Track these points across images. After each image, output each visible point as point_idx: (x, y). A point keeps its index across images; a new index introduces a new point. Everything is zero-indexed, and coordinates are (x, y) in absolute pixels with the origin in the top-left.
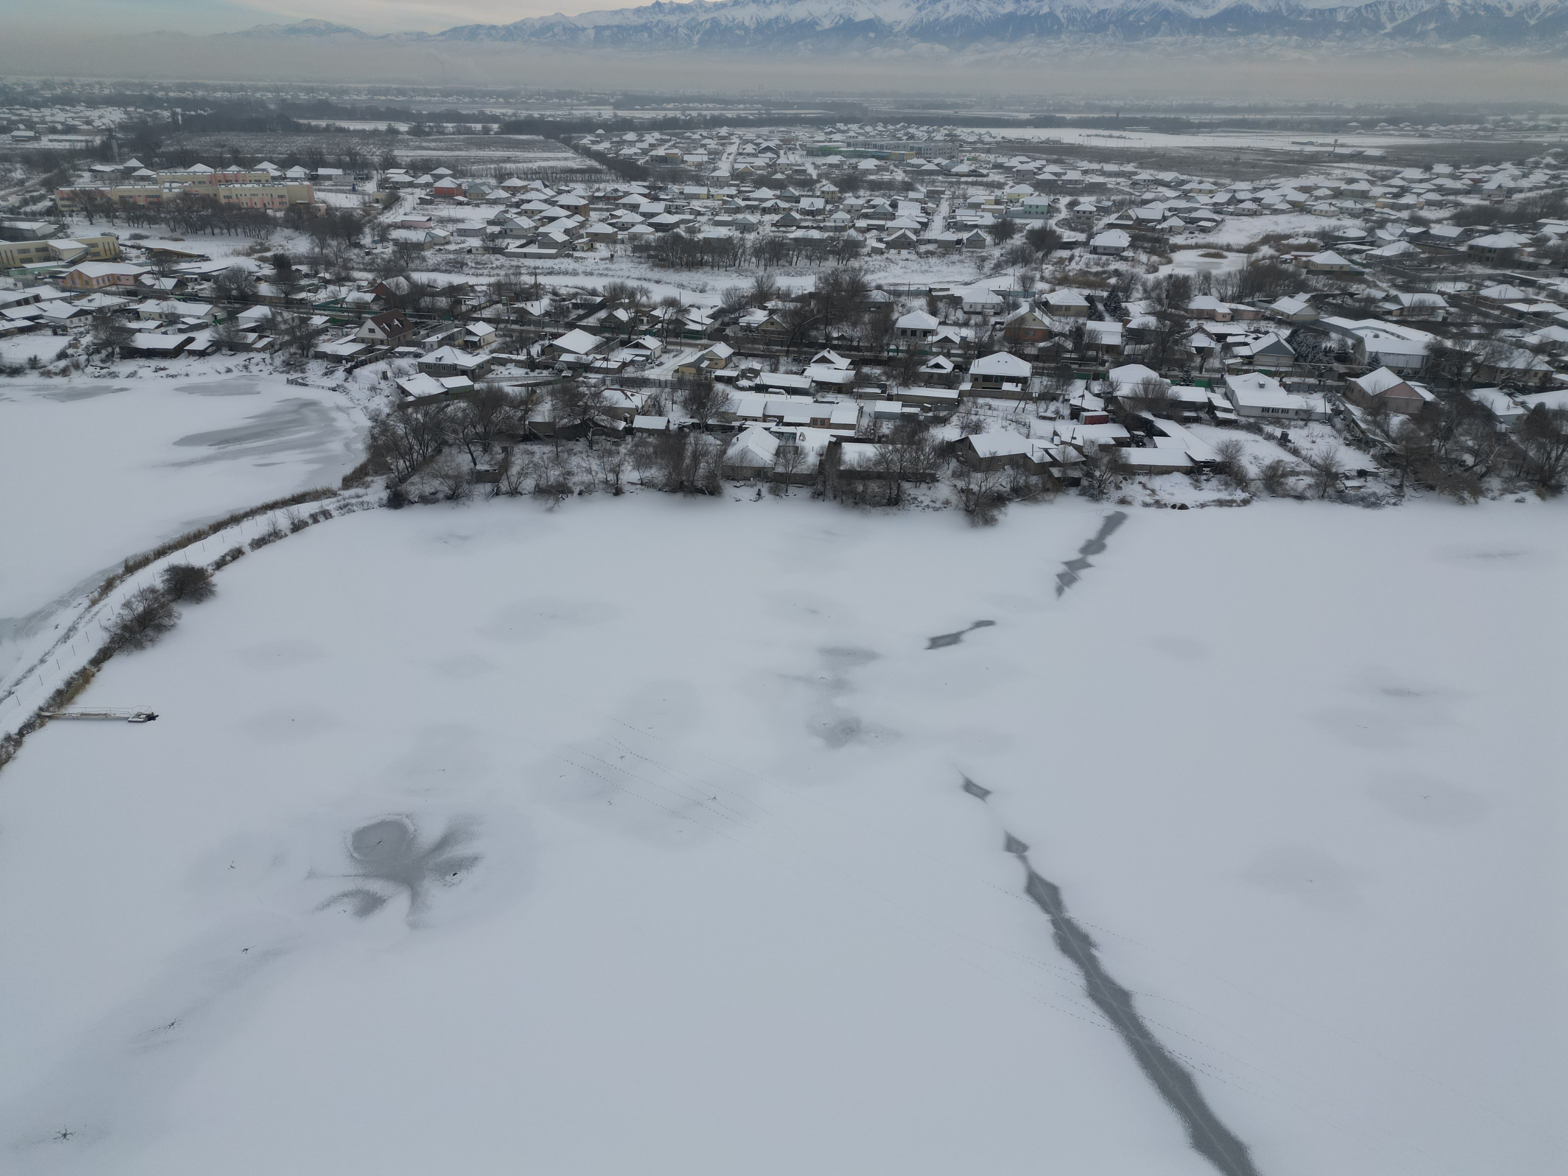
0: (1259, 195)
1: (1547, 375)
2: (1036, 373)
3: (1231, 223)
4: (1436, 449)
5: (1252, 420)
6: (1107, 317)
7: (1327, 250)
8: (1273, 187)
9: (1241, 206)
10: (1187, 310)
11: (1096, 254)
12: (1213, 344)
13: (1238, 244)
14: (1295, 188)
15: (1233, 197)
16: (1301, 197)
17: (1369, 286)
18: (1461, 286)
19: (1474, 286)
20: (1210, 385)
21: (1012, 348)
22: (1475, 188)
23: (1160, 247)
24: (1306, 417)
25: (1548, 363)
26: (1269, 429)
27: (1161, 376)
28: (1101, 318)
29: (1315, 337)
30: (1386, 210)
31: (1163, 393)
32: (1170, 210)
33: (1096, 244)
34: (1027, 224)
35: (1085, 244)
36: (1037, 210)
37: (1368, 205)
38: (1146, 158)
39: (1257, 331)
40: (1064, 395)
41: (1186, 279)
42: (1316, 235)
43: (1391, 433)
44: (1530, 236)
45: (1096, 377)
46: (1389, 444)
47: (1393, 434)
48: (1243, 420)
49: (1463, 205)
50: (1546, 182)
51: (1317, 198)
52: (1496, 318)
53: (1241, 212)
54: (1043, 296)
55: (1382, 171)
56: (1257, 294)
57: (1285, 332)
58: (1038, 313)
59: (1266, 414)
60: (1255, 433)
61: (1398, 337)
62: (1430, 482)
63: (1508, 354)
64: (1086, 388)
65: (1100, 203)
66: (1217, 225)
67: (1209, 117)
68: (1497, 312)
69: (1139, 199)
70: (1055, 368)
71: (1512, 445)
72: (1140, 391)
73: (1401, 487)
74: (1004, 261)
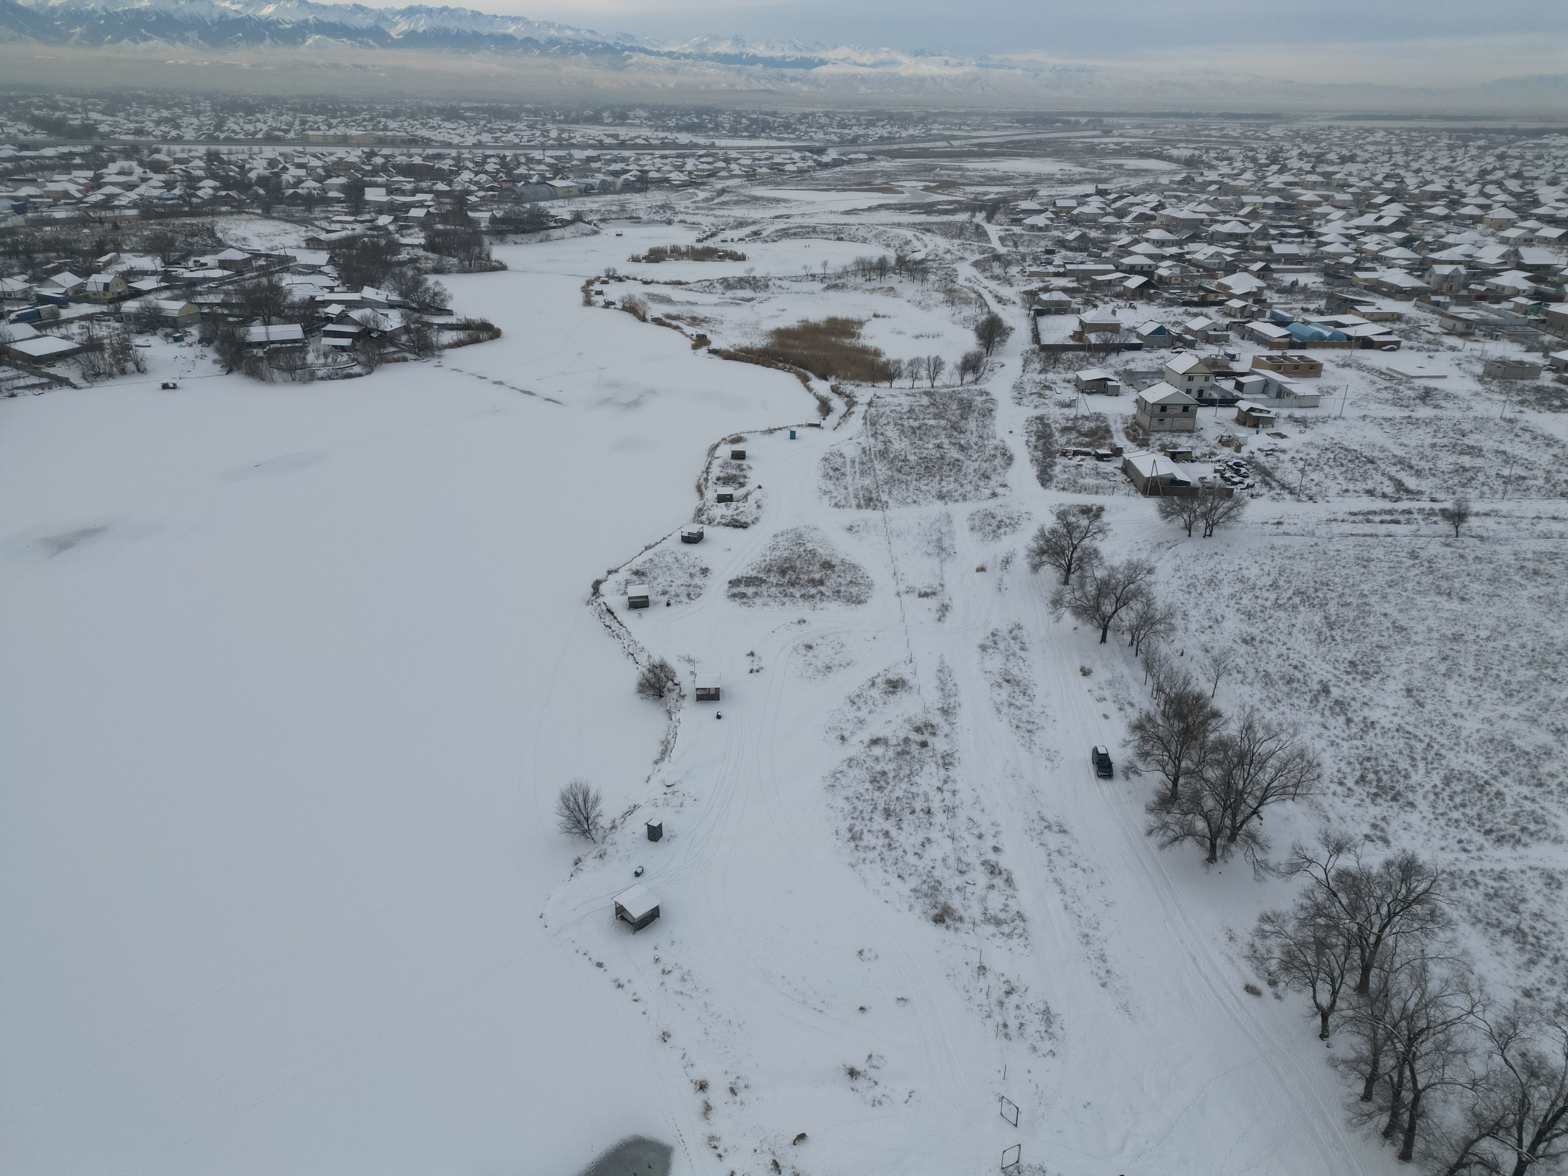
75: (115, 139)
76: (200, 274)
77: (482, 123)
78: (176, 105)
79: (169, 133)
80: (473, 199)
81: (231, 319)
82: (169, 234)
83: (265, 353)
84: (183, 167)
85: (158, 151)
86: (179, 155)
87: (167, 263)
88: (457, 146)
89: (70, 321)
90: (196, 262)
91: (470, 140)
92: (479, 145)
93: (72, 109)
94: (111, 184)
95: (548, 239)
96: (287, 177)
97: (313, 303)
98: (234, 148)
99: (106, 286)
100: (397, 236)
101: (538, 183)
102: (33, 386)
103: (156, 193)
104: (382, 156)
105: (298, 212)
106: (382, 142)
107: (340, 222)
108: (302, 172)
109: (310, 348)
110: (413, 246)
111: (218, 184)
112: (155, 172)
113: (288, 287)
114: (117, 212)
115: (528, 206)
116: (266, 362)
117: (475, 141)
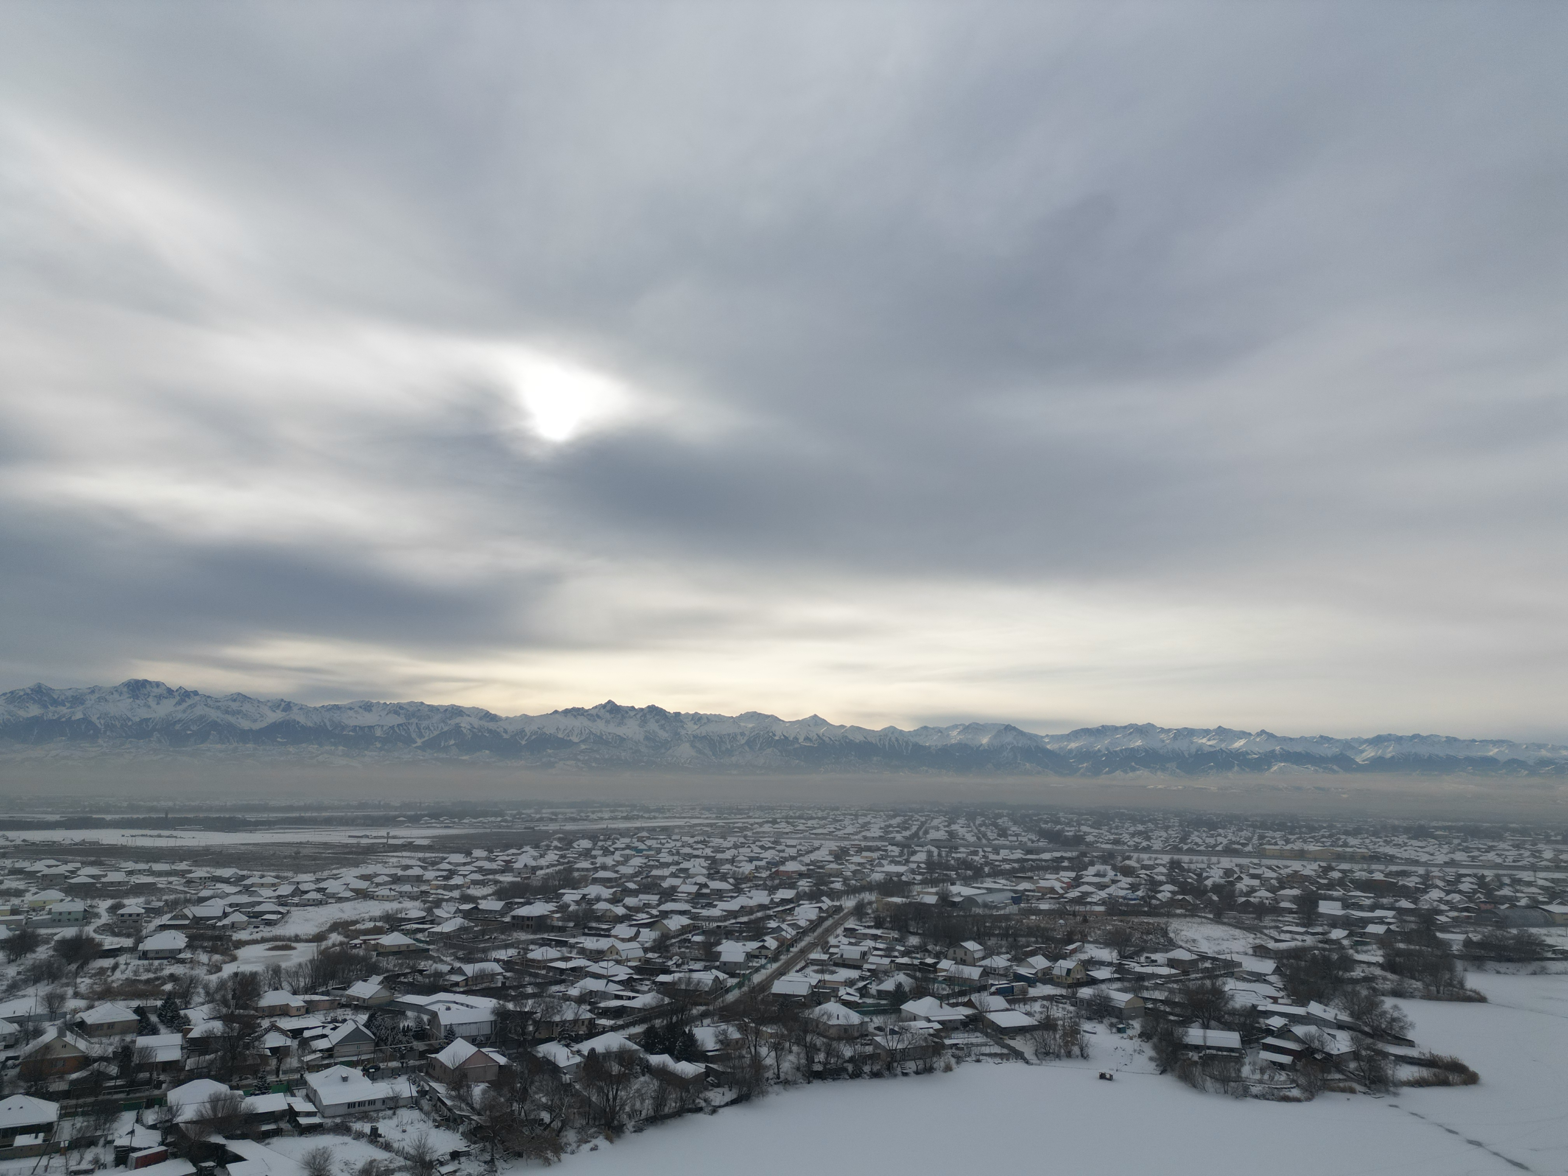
0: (322, 885)
1: (591, 1022)
2: (64, 1115)
3: (297, 914)
4: (516, 1113)
5: (338, 1120)
6: (162, 1029)
7: (392, 931)
8: (335, 877)
9: (306, 896)
10: (257, 1009)
11: (146, 959)
12: (289, 1042)
13: (306, 934)
14: (356, 877)
15: (297, 889)
16: (363, 885)
17: (435, 962)
18: (512, 952)
19: (522, 951)
20: (288, 1088)
21: (31, 1087)
22: (507, 868)
23: (222, 945)
24: (393, 1104)
25: (590, 1011)
26: (357, 1126)
27: (232, 1088)
28: (154, 1031)
29: (393, 1018)
30: (440, 891)
31: (235, 1108)
32: (231, 905)
33: (146, 948)
34: (56, 934)
35: (133, 950)
36: (69, 917)
37: (424, 888)
38: (199, 856)
39: (335, 1020)
40: (106, 1136)
41: (254, 975)
42: (381, 919)
43: (475, 1105)
44: (555, 904)
45: (150, 1104)
46: (475, 1117)
47: (477, 1106)
48: (329, 1122)
49: (501, 882)
50: (558, 861)
51: (378, 885)
52: (544, 977)
53: (306, 902)
54: (77, 1016)
55: (431, 858)
56: (331, 982)
57: (363, 1018)
58: (69, 1038)
59: (352, 1110)
60: (343, 1135)
61: (468, 1006)
62: (517, 1149)
63: (559, 1009)
64: (137, 1121)
65: (149, 903)
66: (283, 918)
67: (266, 815)
68: (544, 972)
69: (196, 897)
70: (93, 1104)
71: (577, 1094)
72: (207, 1110)
73: (492, 1161)
74: (22, 980)
75: (1097, 847)
76: (1149, 970)
77: (1456, 841)
78: (1150, 821)
79: (1140, 843)
80: (1442, 919)
81: (1172, 1018)
82: (1128, 930)
83: (1200, 1057)
84: (1148, 872)
85: (1129, 858)
86: (1145, 863)
87: (1122, 956)
88: (1425, 864)
89: (1035, 999)
90: (1147, 958)
91: (1441, 858)
92: (1452, 863)
93: (1069, 824)
94: (1088, 883)
95: (1543, 971)
96: (1241, 886)
97: (1253, 1012)
98: (1195, 858)
99: (1069, 971)
100: (1351, 951)
101: (1527, 907)
102: (995, 1055)
103: (1122, 893)
104: (1340, 871)
105: (1248, 919)
106: (1340, 857)
107: (1290, 932)
108: (1256, 882)
109: (1247, 1060)
110: (1369, 964)
111: (1176, 889)
112: (1124, 876)
113: (1231, 993)
114: (1088, 908)
115: (1514, 931)
116: (1199, 1067)
117: (1447, 860)
